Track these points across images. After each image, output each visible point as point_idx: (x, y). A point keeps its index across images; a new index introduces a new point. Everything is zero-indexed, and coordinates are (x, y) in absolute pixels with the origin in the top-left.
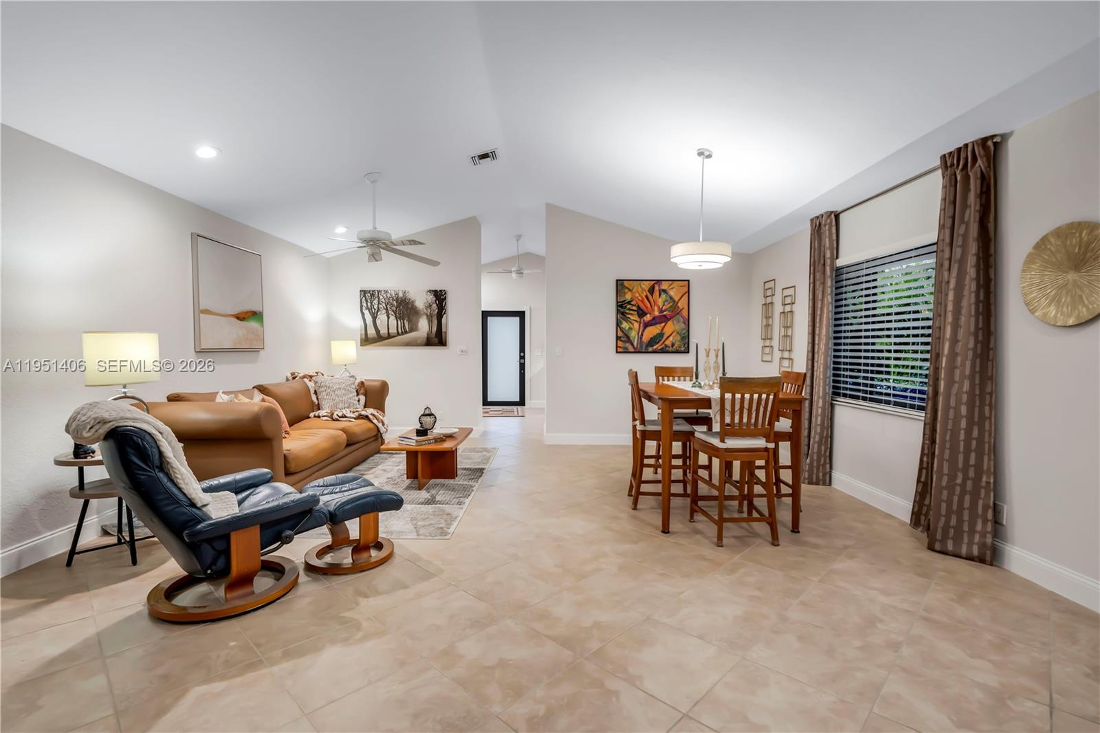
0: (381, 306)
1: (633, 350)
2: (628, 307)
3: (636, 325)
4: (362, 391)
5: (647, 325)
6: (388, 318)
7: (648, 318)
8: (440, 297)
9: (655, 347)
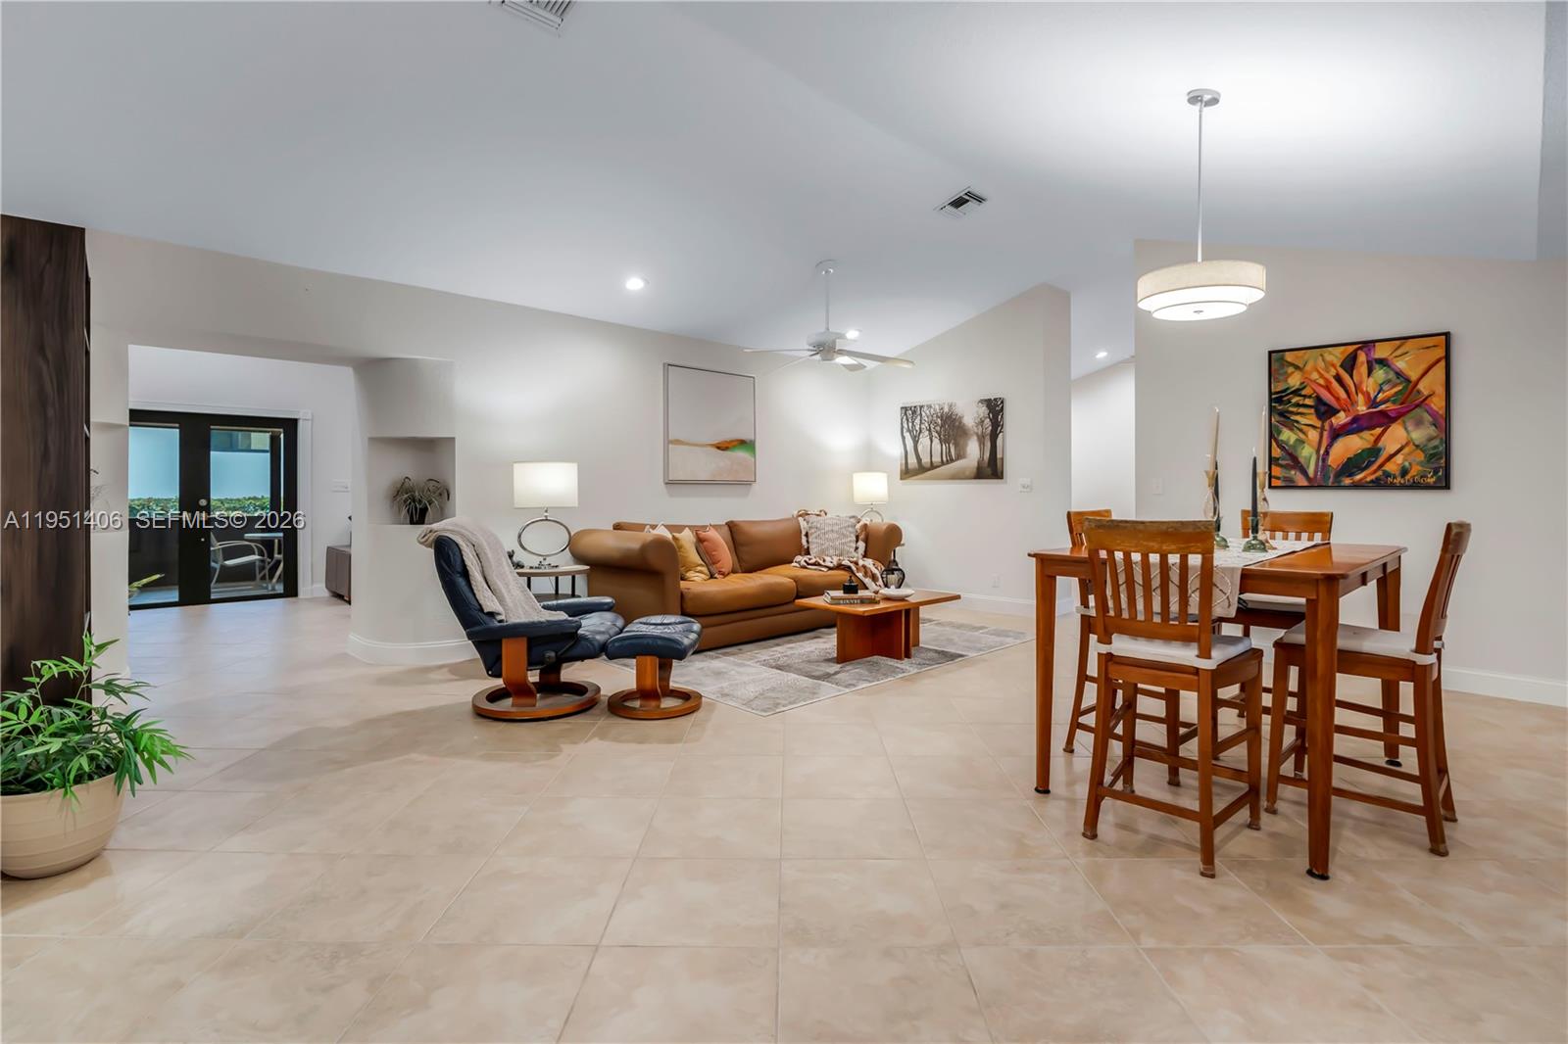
0: (923, 426)
1: (1306, 484)
2: (1293, 401)
3: (1313, 435)
4: (862, 537)
5: (1337, 434)
6: (932, 442)
7: (1341, 419)
8: (995, 409)
9: (1358, 477)
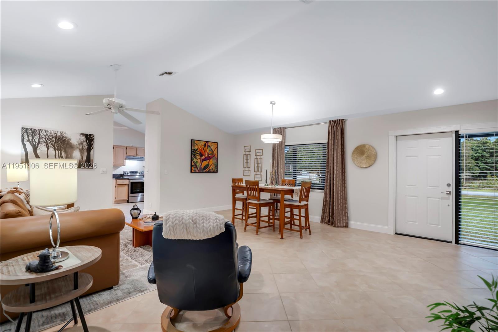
0: (41, 140)
1: (198, 171)
2: (196, 152)
3: (199, 160)
5: (203, 160)
6: (48, 149)
7: (203, 157)
8: (89, 139)
9: (206, 170)
